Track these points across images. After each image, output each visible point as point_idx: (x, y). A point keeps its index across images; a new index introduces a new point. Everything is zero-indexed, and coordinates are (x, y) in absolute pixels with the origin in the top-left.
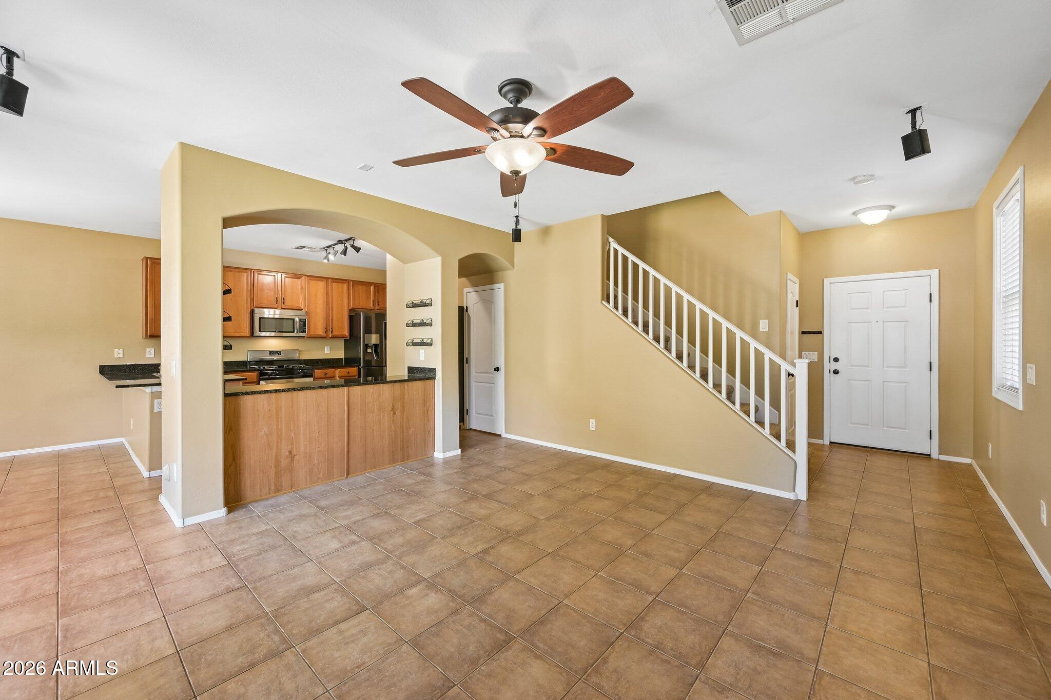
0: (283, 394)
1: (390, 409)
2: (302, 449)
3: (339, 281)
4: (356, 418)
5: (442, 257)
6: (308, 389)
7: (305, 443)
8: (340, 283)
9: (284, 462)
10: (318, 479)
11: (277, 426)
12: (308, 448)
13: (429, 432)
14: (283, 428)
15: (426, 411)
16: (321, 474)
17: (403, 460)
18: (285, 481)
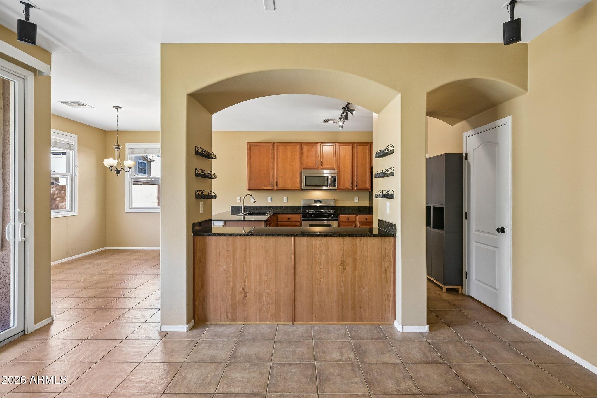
0: (238, 238)
1: (339, 263)
2: (253, 288)
3: (362, 144)
4: (302, 267)
5: (402, 94)
6: (257, 236)
7: (256, 283)
8: (363, 146)
9: (239, 297)
10: (267, 318)
11: (233, 264)
12: (258, 288)
13: (388, 296)
14: (238, 267)
15: (383, 272)
16: (269, 314)
17: (354, 320)
18: (239, 312)
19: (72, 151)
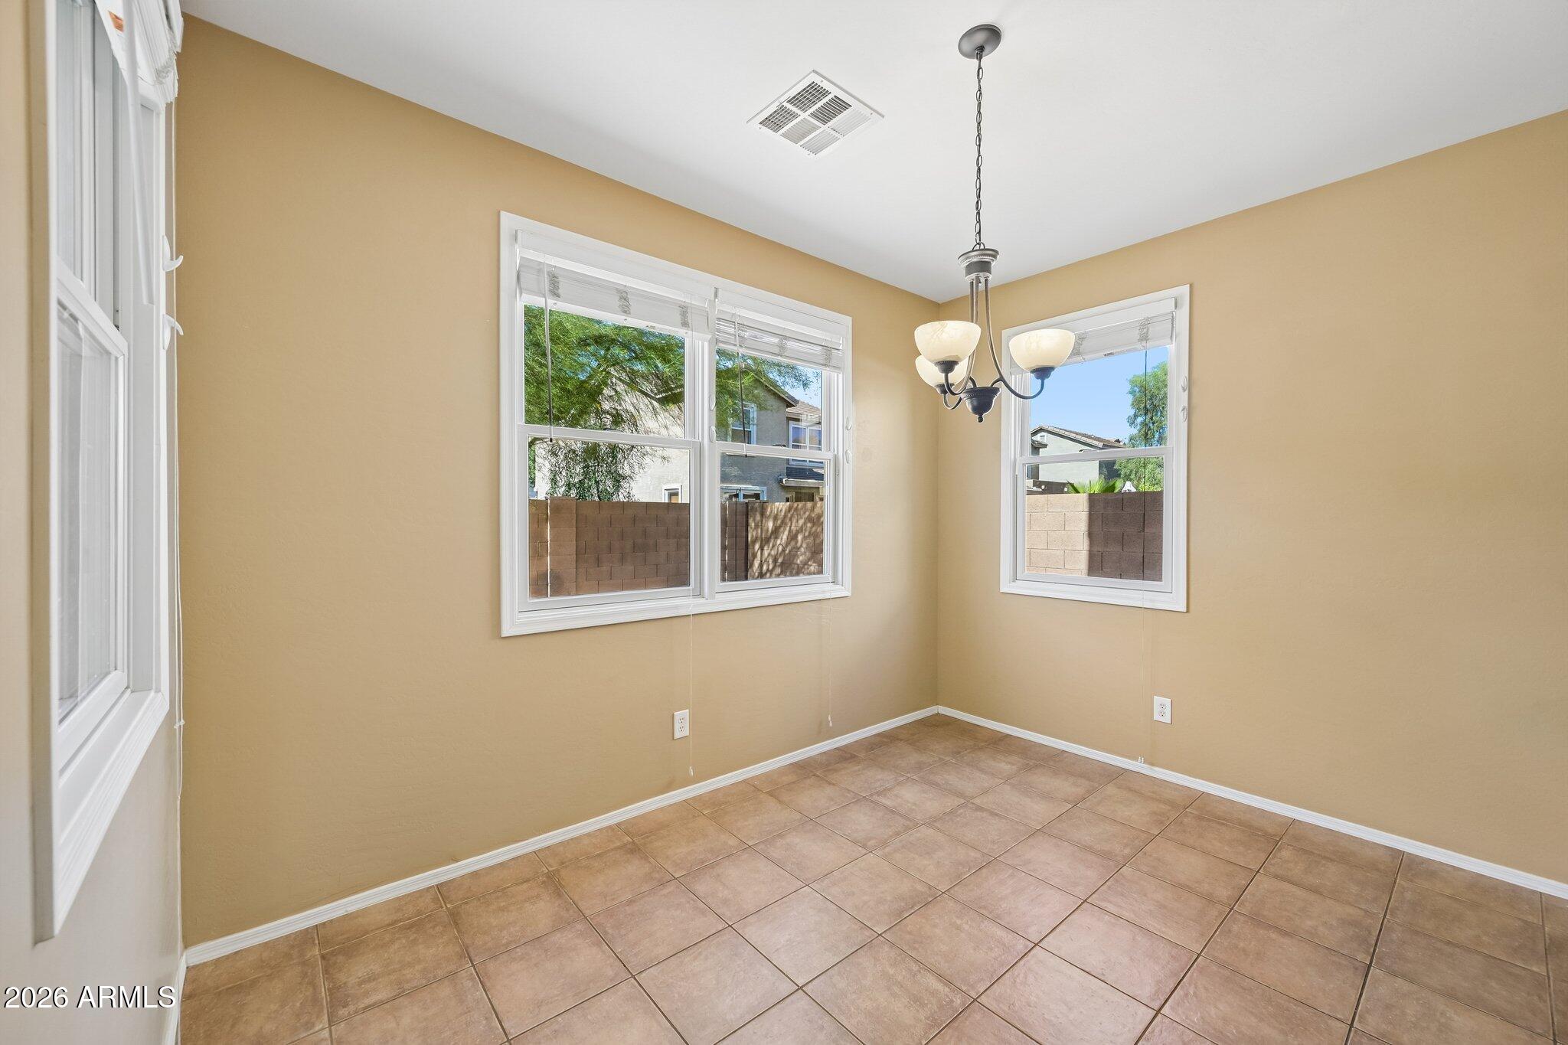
19: (836, 374)
